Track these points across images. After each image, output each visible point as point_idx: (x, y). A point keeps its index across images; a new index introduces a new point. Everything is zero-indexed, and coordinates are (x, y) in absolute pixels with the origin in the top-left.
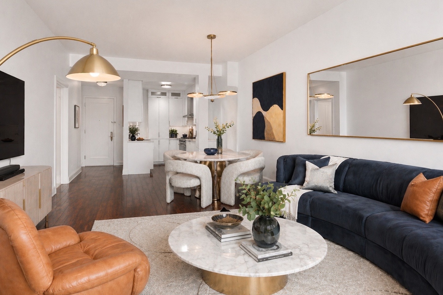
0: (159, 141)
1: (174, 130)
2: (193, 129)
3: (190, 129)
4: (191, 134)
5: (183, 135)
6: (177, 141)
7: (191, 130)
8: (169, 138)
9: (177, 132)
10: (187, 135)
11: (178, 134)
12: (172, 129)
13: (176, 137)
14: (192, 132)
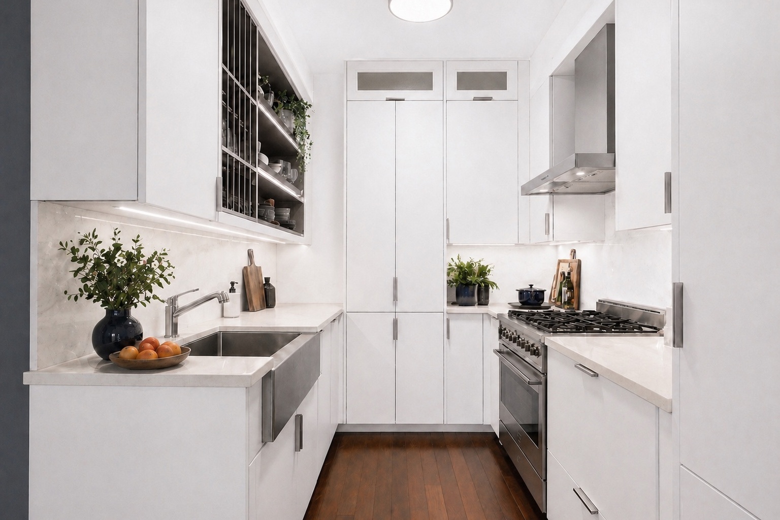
0: (395, 323)
1: (470, 266)
2: (579, 262)
3: (560, 262)
4: (571, 288)
5: (521, 293)
6: (486, 323)
7: (565, 268)
8: (446, 308)
9: (490, 278)
10: (542, 292)
11: (493, 284)
12: (465, 262)
13: (483, 301)
14: (574, 278)
